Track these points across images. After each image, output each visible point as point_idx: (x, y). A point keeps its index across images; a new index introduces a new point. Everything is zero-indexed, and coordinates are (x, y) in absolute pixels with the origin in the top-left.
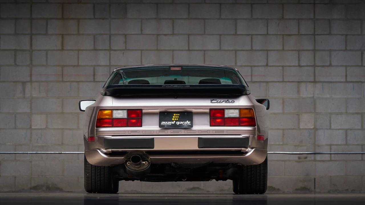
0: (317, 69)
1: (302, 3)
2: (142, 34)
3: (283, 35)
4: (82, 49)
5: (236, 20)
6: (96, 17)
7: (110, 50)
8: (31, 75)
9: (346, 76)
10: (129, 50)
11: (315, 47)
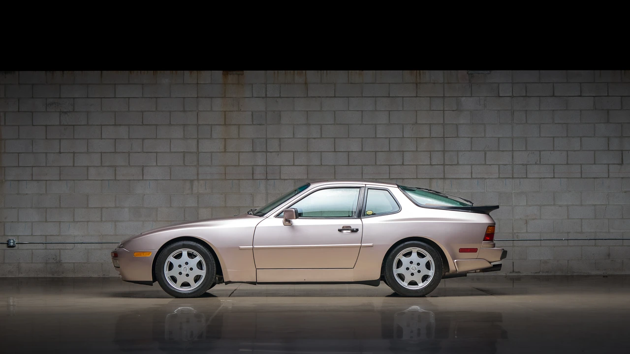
0: (447, 167)
1: (433, 110)
2: (294, 138)
3: (417, 138)
4: (242, 151)
5: (376, 125)
6: (254, 123)
7: (267, 152)
8: (198, 174)
9: (472, 173)
10: (283, 152)
11: (444, 148)
